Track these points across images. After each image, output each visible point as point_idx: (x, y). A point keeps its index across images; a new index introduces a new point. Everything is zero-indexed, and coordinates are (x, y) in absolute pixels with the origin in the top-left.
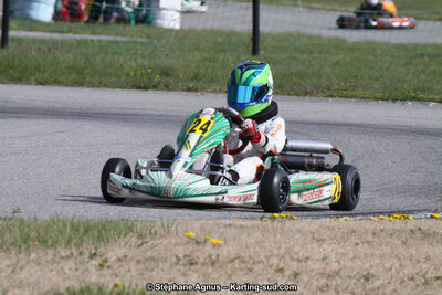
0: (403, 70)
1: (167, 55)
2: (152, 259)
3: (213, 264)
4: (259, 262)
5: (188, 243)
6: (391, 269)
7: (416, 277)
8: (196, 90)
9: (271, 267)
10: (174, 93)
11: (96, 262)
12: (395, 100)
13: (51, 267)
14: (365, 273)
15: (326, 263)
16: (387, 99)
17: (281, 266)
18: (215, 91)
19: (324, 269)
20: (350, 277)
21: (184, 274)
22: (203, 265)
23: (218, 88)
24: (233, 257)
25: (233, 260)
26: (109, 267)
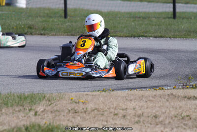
0: (133, 23)
1: (26, 19)
2: (57, 111)
3: (85, 112)
4: (106, 111)
5: (71, 103)
6: (165, 112)
7: (177, 116)
8: (45, 35)
9: (111, 113)
10: (35, 36)
11: (32, 113)
12: (134, 37)
13: (13, 116)
14: (155, 115)
15: (136, 111)
16: (131, 37)
17: (116, 113)
18: (53, 35)
19: (135, 113)
20: (148, 117)
21: (73, 117)
22: (81, 112)
23: (54, 33)
24: (93, 109)
25: (94, 110)
26: (39, 115)
